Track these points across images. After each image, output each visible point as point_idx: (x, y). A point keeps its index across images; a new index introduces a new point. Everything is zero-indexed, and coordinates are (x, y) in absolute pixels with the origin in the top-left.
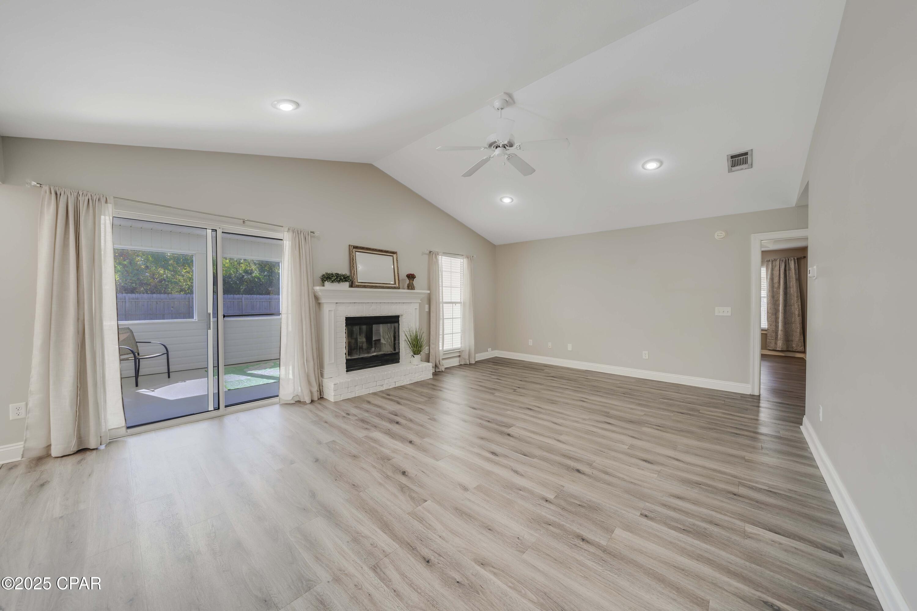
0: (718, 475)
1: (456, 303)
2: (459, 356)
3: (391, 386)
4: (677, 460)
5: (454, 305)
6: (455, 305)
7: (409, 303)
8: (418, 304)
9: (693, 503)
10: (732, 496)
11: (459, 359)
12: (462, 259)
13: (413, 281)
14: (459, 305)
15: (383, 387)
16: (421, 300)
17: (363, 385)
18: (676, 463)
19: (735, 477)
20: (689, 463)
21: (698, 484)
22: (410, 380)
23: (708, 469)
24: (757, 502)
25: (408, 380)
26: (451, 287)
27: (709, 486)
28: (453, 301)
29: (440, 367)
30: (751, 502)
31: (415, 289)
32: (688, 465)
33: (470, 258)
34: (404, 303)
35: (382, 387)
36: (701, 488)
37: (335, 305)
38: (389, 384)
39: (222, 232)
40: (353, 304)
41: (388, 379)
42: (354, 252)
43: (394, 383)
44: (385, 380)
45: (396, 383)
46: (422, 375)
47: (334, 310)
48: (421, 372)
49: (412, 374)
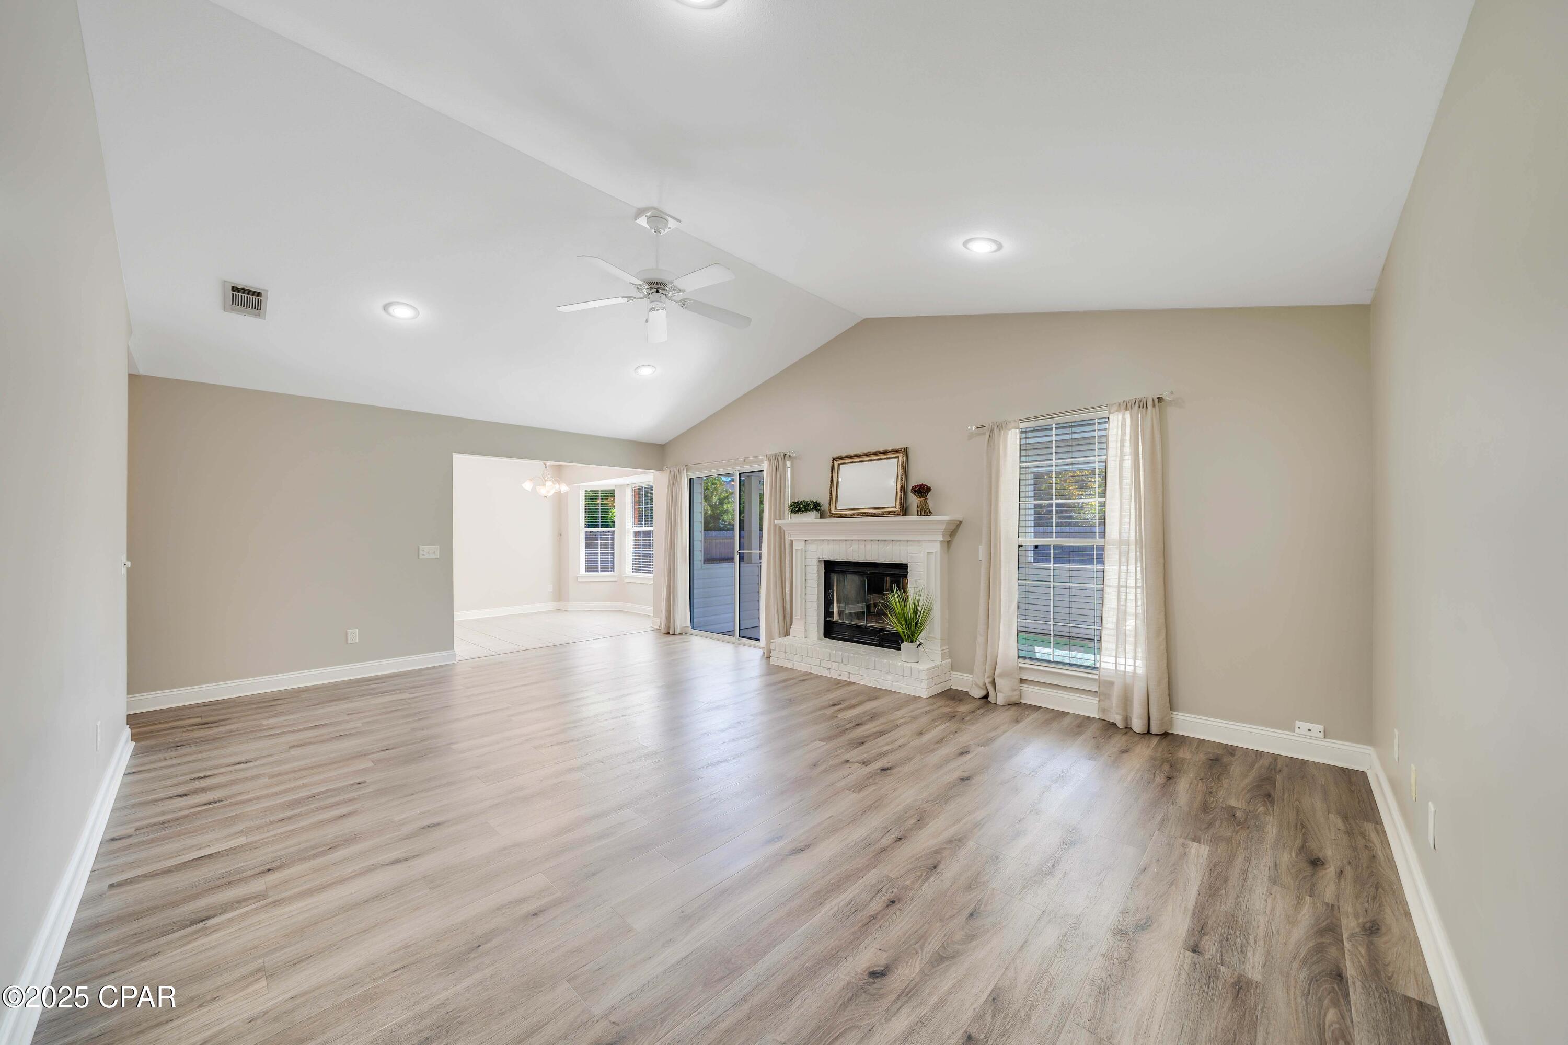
0: (309, 886)
4: (397, 862)
7: (918, 541)
9: (322, 822)
10: (274, 865)
11: (1095, 702)
13: (926, 499)
16: (944, 535)
18: (394, 855)
19: (277, 903)
20: (374, 870)
21: (332, 848)
23: (334, 883)
24: (230, 883)
27: (315, 856)
30: (239, 876)
31: (930, 516)
32: (373, 865)
36: (325, 845)
37: (803, 543)
38: (838, 671)
39: (740, 474)
40: (826, 542)
41: (837, 664)
42: (839, 464)
43: (847, 673)
44: (832, 662)
45: (850, 676)
46: (901, 682)
47: (802, 549)
48: (901, 677)
49: (881, 671)
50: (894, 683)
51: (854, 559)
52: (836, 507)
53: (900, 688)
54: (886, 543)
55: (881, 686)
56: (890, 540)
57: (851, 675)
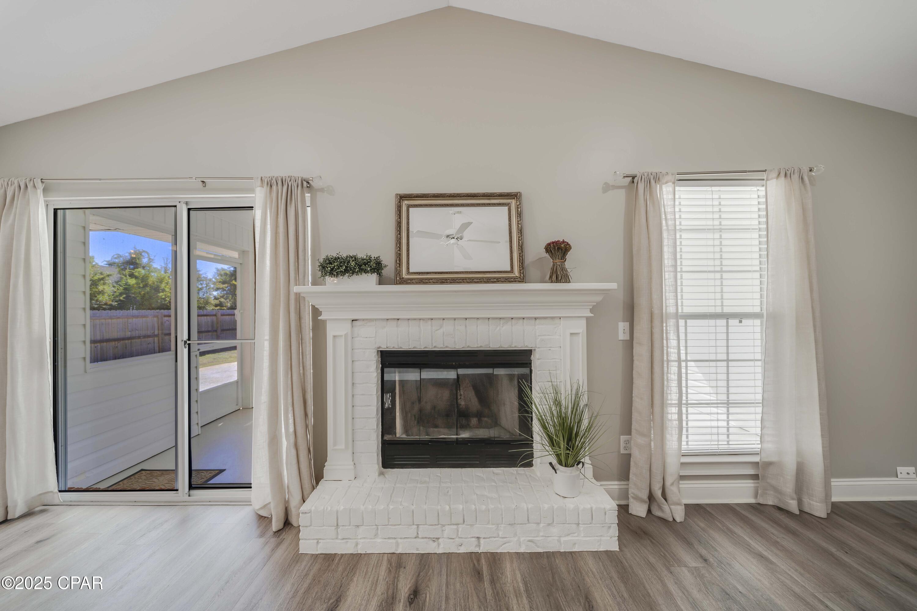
1: (741, 317)
2: (755, 477)
3: (463, 547)
5: (733, 322)
6: (741, 322)
7: (553, 318)
8: (584, 322)
11: (752, 485)
12: (763, 186)
13: (565, 260)
14: (757, 322)
15: (439, 545)
16: (591, 311)
17: (379, 527)
22: (529, 541)
25: (522, 539)
26: (721, 271)
28: (726, 310)
29: (666, 507)
31: (569, 282)
33: (796, 177)
34: (536, 319)
35: (436, 543)
37: (349, 325)
38: (457, 539)
39: (189, 210)
40: (395, 322)
41: (455, 527)
42: (409, 207)
43: (474, 539)
44: (444, 526)
45: (479, 542)
46: (576, 535)
47: (346, 335)
48: (574, 526)
49: (538, 524)
50: (563, 539)
51: (447, 347)
52: (408, 268)
53: (575, 544)
54: (502, 322)
55: (538, 547)
56: (509, 318)
57: (482, 541)
